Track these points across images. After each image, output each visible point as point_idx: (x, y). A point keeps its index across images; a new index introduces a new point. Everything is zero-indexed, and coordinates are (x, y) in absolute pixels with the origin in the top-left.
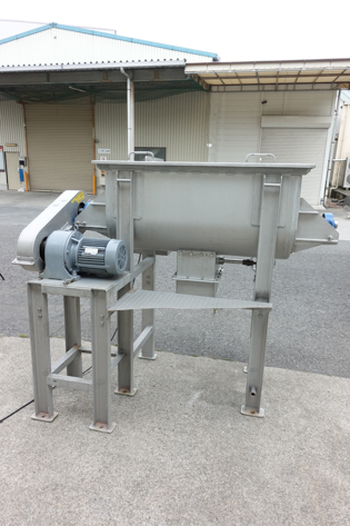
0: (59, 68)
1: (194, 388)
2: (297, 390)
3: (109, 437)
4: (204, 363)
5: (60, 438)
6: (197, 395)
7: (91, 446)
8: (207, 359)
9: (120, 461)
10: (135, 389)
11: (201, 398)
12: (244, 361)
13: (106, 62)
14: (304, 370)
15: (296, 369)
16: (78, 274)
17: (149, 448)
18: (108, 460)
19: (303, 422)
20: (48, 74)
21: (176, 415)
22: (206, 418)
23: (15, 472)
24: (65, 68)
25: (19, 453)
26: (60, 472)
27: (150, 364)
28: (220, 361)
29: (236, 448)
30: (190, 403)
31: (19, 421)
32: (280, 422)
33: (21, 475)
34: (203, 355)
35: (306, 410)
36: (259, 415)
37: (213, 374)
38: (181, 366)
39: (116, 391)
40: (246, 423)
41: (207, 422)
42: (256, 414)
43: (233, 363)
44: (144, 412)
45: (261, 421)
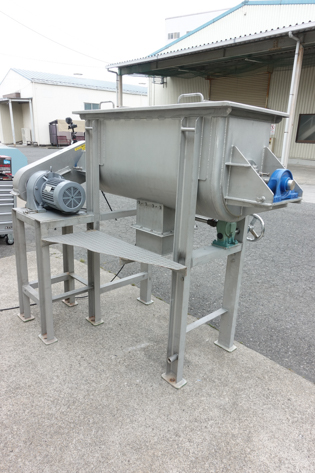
0: (232, 42)
1: (150, 339)
3: (42, 347)
6: (144, 345)
10: (102, 321)
11: (144, 349)
13: (275, 28)
14: (289, 367)
20: (224, 49)
24: (237, 41)
32: (190, 401)
34: (194, 314)
36: (176, 386)
39: (88, 318)
40: (155, 386)
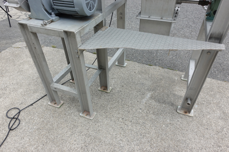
1: (148, 89)
2: (218, 96)
3: (91, 122)
4: (156, 71)
5: (62, 120)
6: (149, 95)
7: (79, 128)
8: (158, 68)
9: (95, 142)
10: (111, 88)
11: (151, 98)
12: (182, 71)
14: (224, 80)
15: (218, 79)
16: (57, 15)
17: (114, 134)
18: (88, 140)
19: (221, 123)
21: (134, 109)
22: (153, 113)
23: (33, 143)
25: (38, 129)
26: (58, 146)
27: (122, 69)
28: (166, 70)
29: (171, 140)
30: (144, 101)
31: (41, 106)
32: (204, 121)
33: (35, 146)
34: (155, 65)
35: (224, 113)
36: (190, 115)
37: (161, 79)
38: (141, 73)
39: (99, 89)
40: (180, 120)
41: (153, 117)
42: (188, 114)
43: (174, 72)
44: (115, 105)
45: (191, 119)
